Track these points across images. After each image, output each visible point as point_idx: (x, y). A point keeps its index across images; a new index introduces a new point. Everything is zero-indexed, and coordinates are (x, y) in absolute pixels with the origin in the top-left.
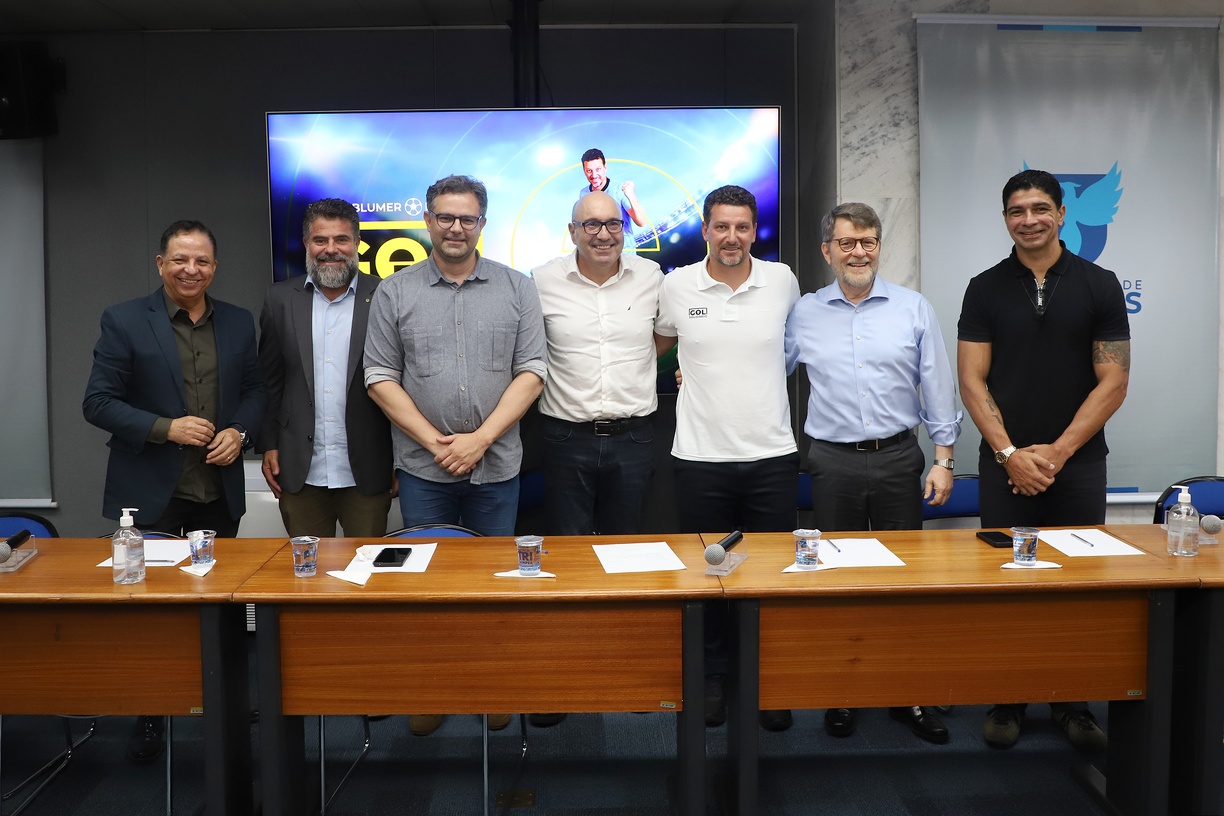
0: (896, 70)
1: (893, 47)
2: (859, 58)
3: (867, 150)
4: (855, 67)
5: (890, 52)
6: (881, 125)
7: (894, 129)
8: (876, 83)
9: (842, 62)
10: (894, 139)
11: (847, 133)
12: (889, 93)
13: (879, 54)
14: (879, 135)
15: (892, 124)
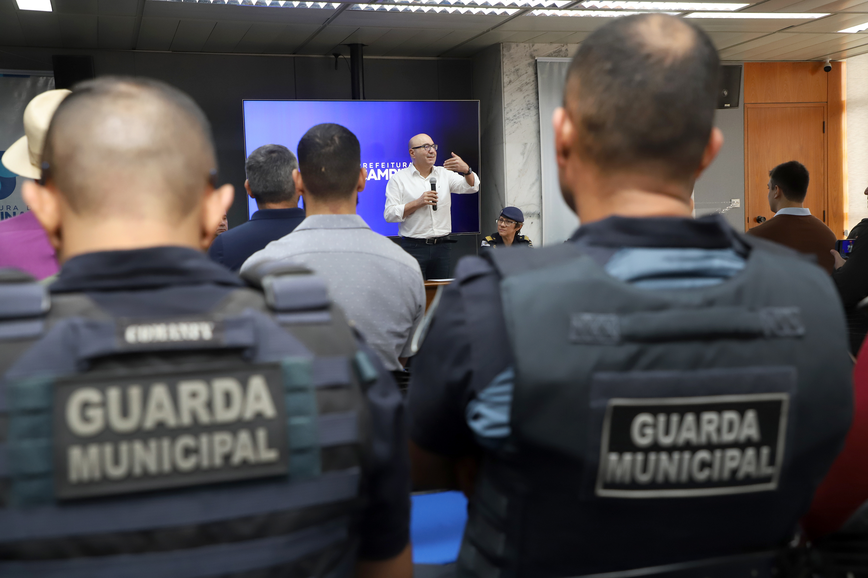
0: (528, 83)
1: (527, 73)
2: (512, 77)
3: (516, 121)
4: (510, 82)
5: (525, 75)
6: (522, 109)
7: (528, 111)
8: (520, 89)
9: (505, 79)
10: (528, 116)
11: (507, 113)
12: (526, 94)
13: (520, 76)
14: (522, 113)
15: (527, 109)
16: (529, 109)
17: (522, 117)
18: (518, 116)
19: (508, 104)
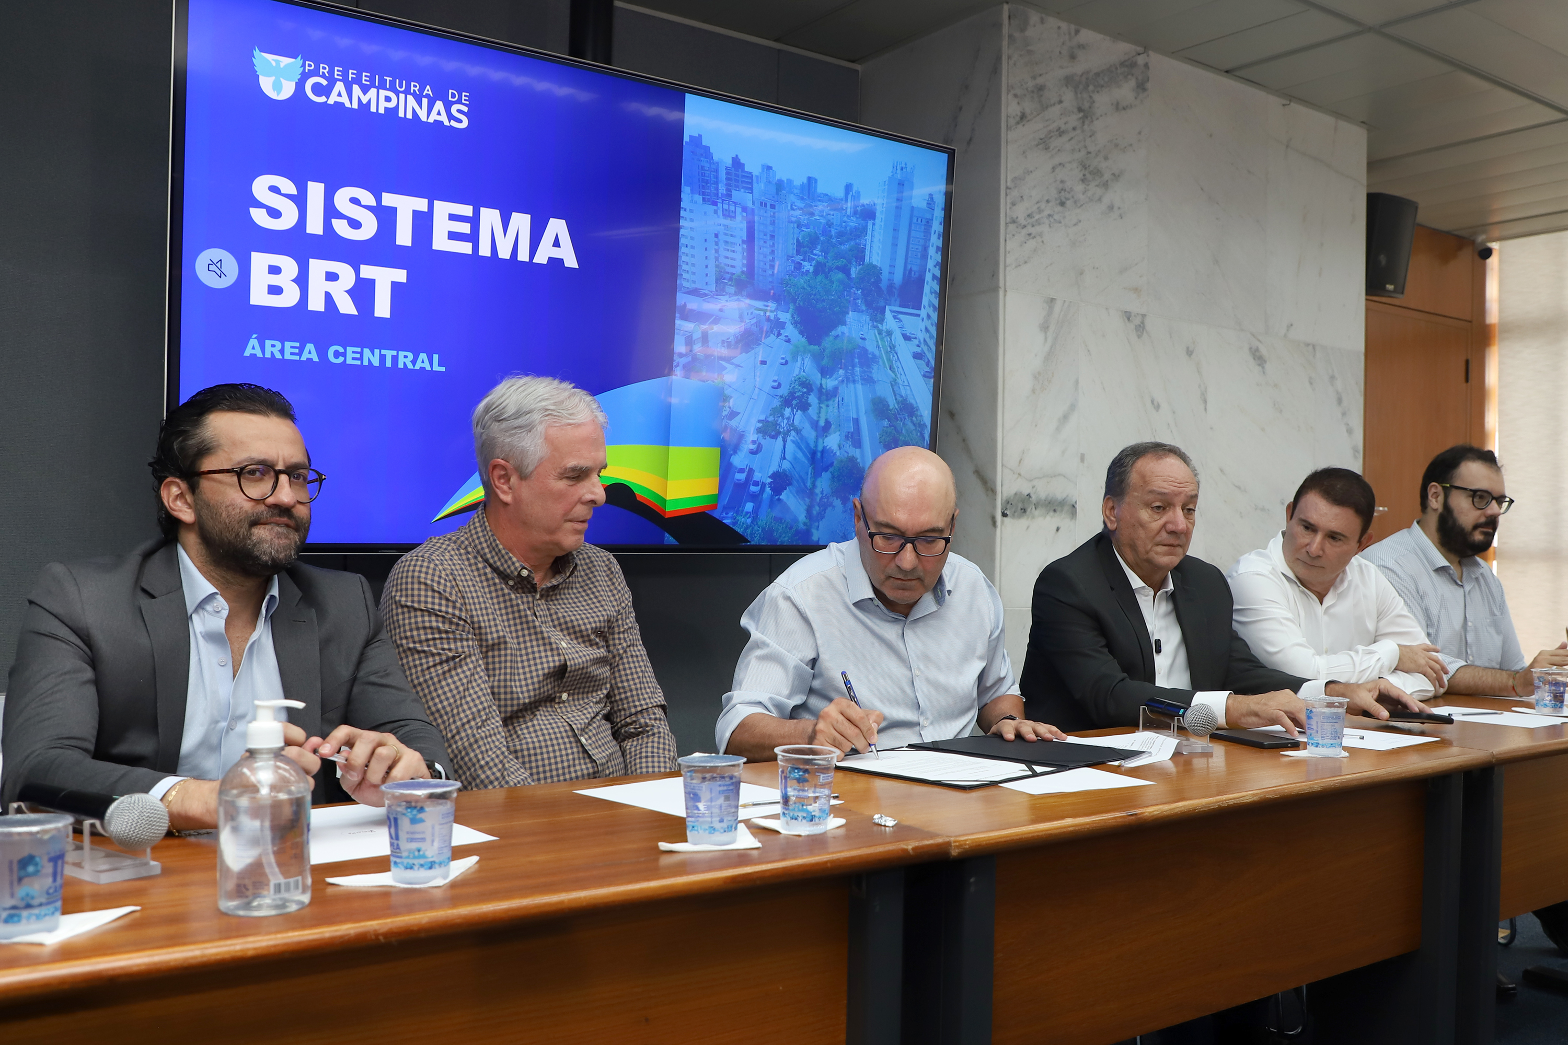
0: (1063, 132)
1: (1061, 102)
2: (1029, 106)
3: (1033, 231)
4: (1023, 117)
5: (1058, 107)
6: (1048, 201)
7: (1060, 208)
8: (1044, 143)
9: (1010, 107)
10: (1060, 222)
11: (1014, 204)
12: (1056, 160)
14: (1045, 213)
16: (1062, 204)
17: (1047, 221)
18: (1037, 217)
19: (1015, 178)
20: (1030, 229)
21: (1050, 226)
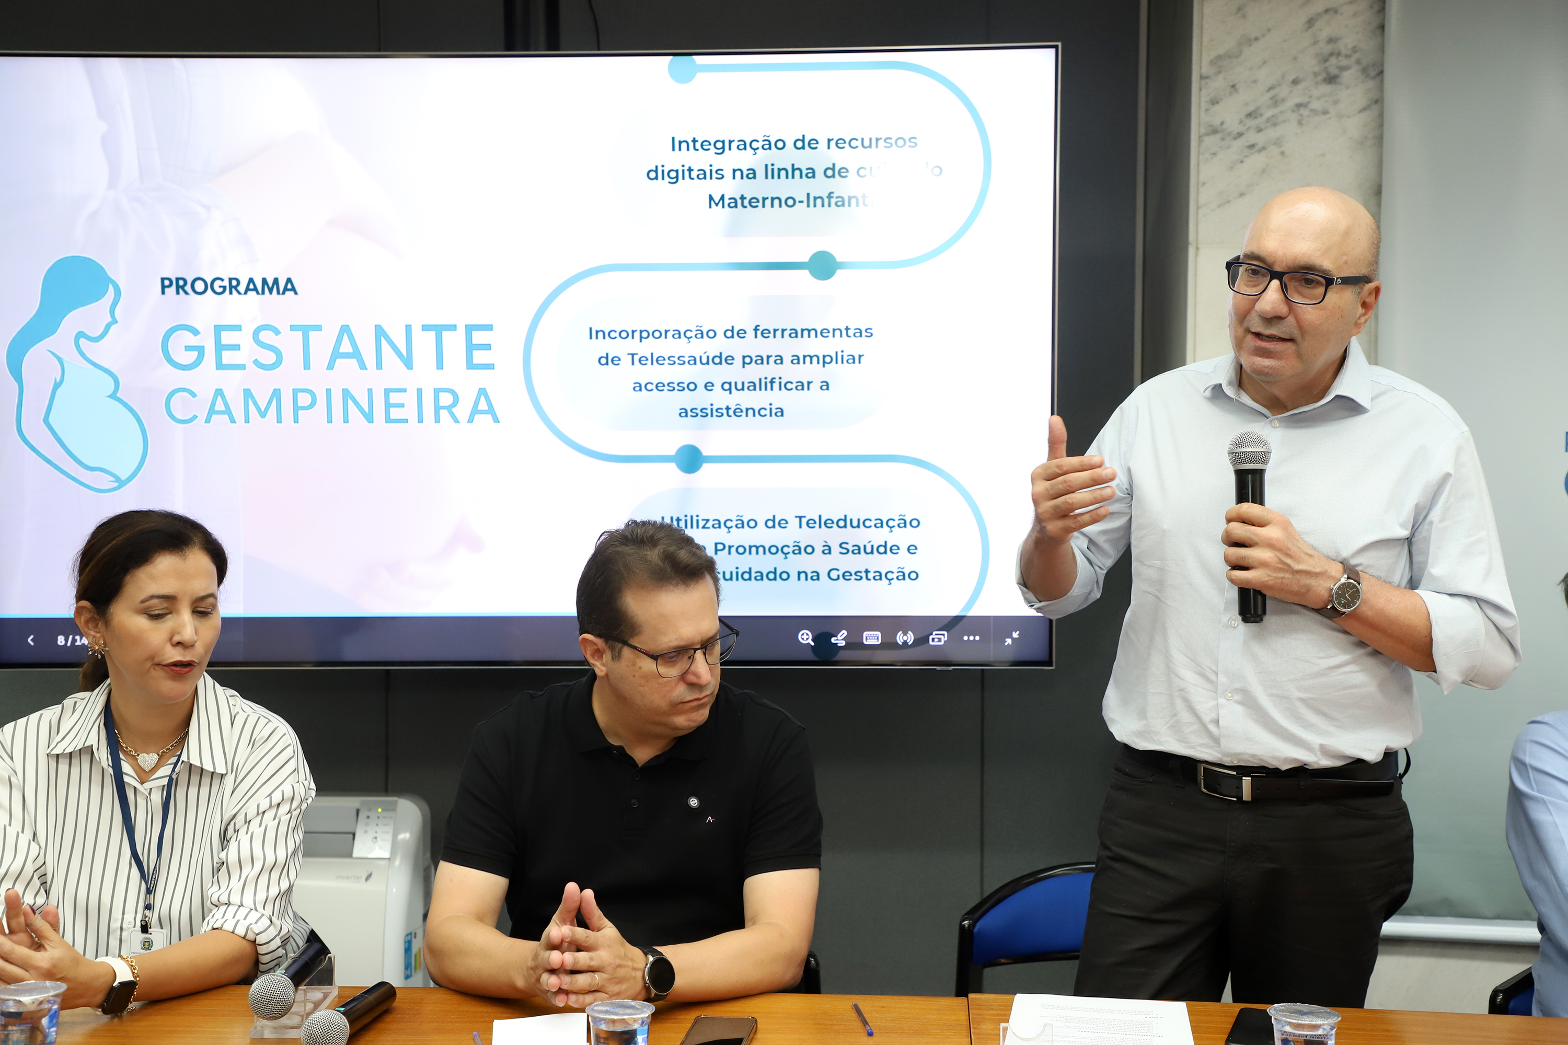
3: (1260, 139)
6: (1295, 82)
10: (1325, 112)
11: (1214, 102)
14: (1291, 102)
15: (1320, 78)
16: (1331, 79)
17: (1294, 117)
18: (1268, 113)
19: (1219, 57)
20: (1252, 137)
21: (1300, 123)
